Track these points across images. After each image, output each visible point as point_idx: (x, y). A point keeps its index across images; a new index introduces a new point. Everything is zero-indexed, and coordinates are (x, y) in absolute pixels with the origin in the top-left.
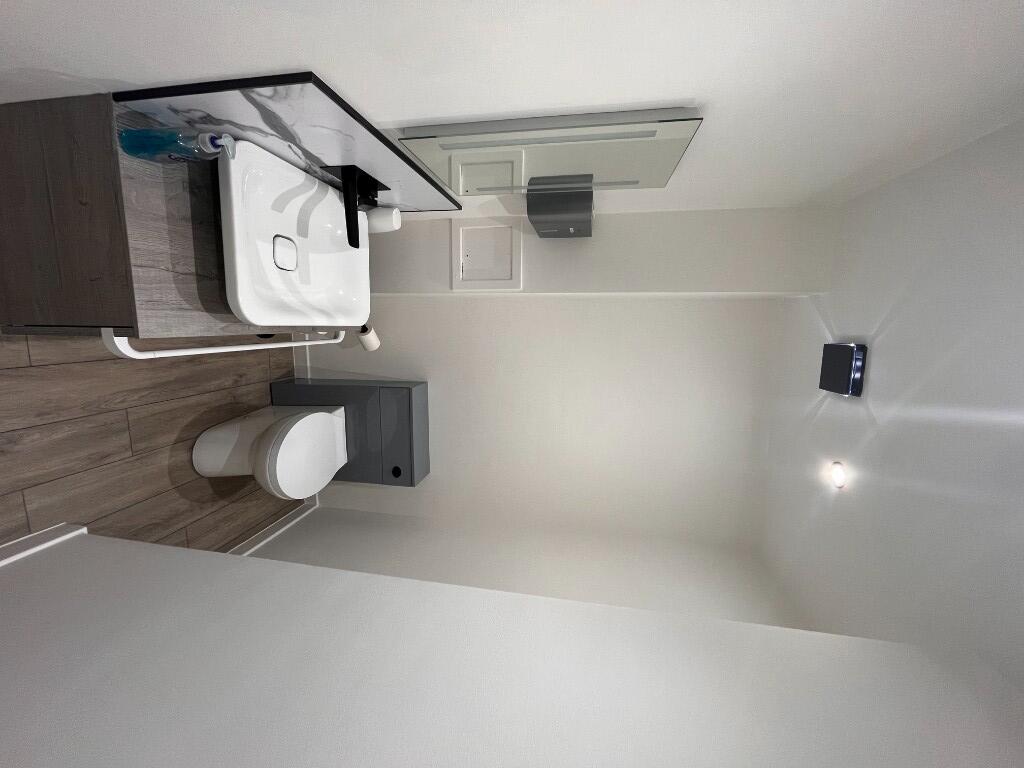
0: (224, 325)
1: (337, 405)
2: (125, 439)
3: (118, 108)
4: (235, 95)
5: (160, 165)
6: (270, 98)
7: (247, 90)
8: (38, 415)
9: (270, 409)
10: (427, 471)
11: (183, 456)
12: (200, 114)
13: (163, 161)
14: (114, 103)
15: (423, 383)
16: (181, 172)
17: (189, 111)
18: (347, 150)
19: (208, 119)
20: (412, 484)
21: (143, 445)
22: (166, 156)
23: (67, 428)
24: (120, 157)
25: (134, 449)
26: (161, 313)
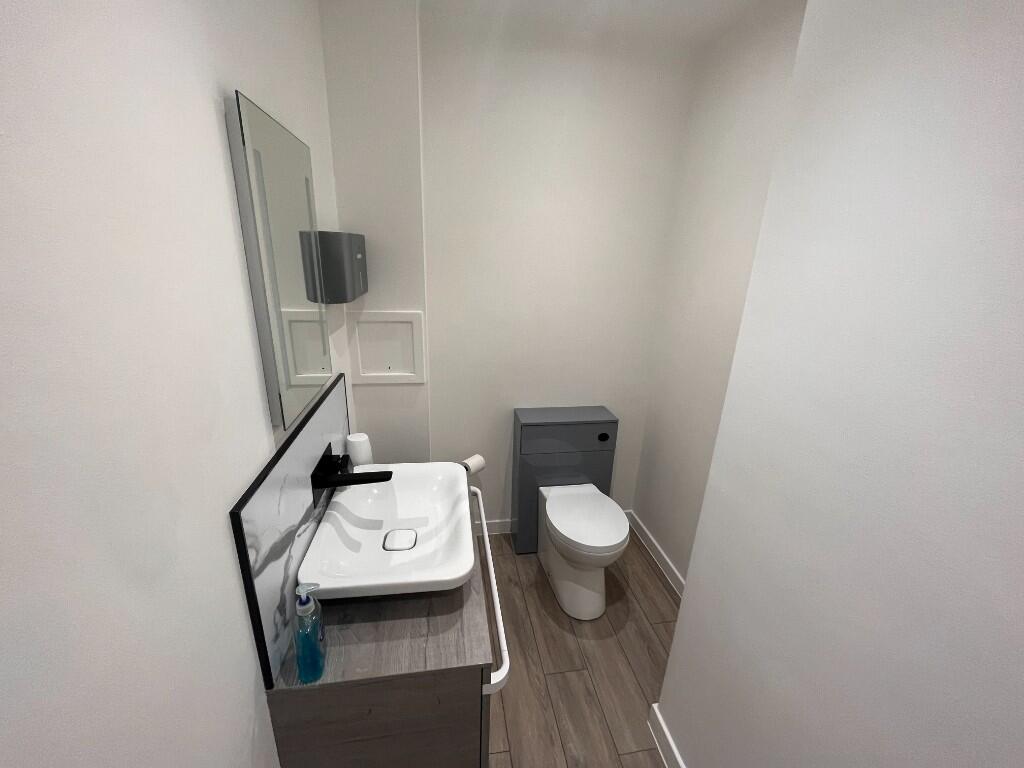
0: (474, 592)
1: (538, 492)
2: (572, 676)
3: (280, 684)
4: (259, 583)
5: (328, 649)
6: (257, 552)
7: (253, 572)
8: (553, 744)
9: (541, 555)
10: (602, 408)
11: (587, 628)
12: (278, 615)
13: (325, 646)
14: (275, 688)
15: (515, 413)
16: (333, 631)
17: (276, 625)
18: (297, 483)
19: (281, 608)
20: (615, 423)
21: (577, 661)
22: (321, 644)
23: (564, 722)
24: (325, 682)
25: (580, 667)
26: (467, 645)
